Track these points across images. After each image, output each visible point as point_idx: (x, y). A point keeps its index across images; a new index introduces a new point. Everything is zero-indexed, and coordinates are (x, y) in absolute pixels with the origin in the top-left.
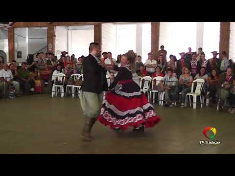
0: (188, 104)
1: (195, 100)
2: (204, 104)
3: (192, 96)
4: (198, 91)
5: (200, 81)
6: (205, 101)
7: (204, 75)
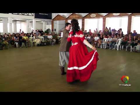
0: (116, 48)
1: (118, 47)
2: (121, 49)
3: (117, 46)
4: (119, 44)
5: (120, 40)
6: (122, 47)
7: (121, 37)
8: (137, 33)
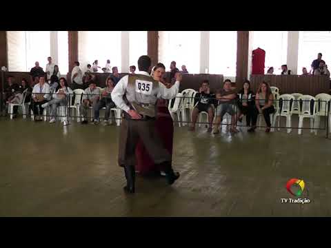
8: (189, 73)
